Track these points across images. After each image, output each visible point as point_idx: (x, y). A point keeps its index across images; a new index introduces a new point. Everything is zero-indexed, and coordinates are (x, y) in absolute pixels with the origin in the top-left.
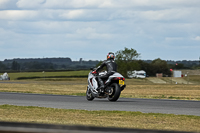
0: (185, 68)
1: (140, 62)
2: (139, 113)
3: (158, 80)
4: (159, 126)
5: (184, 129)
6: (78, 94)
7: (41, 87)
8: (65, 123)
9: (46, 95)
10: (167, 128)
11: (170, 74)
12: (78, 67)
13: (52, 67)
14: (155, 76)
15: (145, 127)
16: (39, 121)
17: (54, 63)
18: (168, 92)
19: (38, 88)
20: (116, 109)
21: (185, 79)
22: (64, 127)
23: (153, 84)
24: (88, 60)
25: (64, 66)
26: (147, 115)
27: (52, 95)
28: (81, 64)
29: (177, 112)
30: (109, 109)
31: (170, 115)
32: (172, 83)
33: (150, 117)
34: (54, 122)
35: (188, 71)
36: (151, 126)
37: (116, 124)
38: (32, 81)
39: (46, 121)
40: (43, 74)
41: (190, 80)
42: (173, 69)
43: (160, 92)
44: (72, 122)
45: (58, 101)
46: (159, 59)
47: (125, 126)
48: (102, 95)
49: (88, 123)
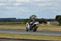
0: (51, 21)
1: (37, 19)
2: (37, 35)
3: (42, 25)
4: (43, 39)
5: (51, 40)
6: (18, 29)
7: (7, 27)
8: (14, 38)
9: (8, 29)
10: (45, 39)
11: (46, 23)
12: (18, 21)
13: (10, 21)
14: (42, 23)
15: (39, 39)
16: (6, 37)
17: (11, 19)
18: (46, 28)
19: (6, 27)
20: (30, 34)
21: (51, 24)
22: (14, 39)
23: (41, 26)
24: (21, 19)
25: (14, 20)
26: (39, 35)
27: (10, 29)
28: (19, 20)
29: (48, 34)
30: (28, 34)
31: (46, 35)
32: (47, 26)
33: (40, 36)
34: (11, 38)
35: (52, 22)
36: (40, 39)
37: (30, 38)
38: (4, 25)
39: (9, 37)
40: (8, 23)
41: (52, 25)
42: (47, 21)
43: (43, 28)
44: (16, 38)
45: (12, 31)
46: (43, 18)
47: (33, 39)
48: (31, 29)
49: (21, 38)
